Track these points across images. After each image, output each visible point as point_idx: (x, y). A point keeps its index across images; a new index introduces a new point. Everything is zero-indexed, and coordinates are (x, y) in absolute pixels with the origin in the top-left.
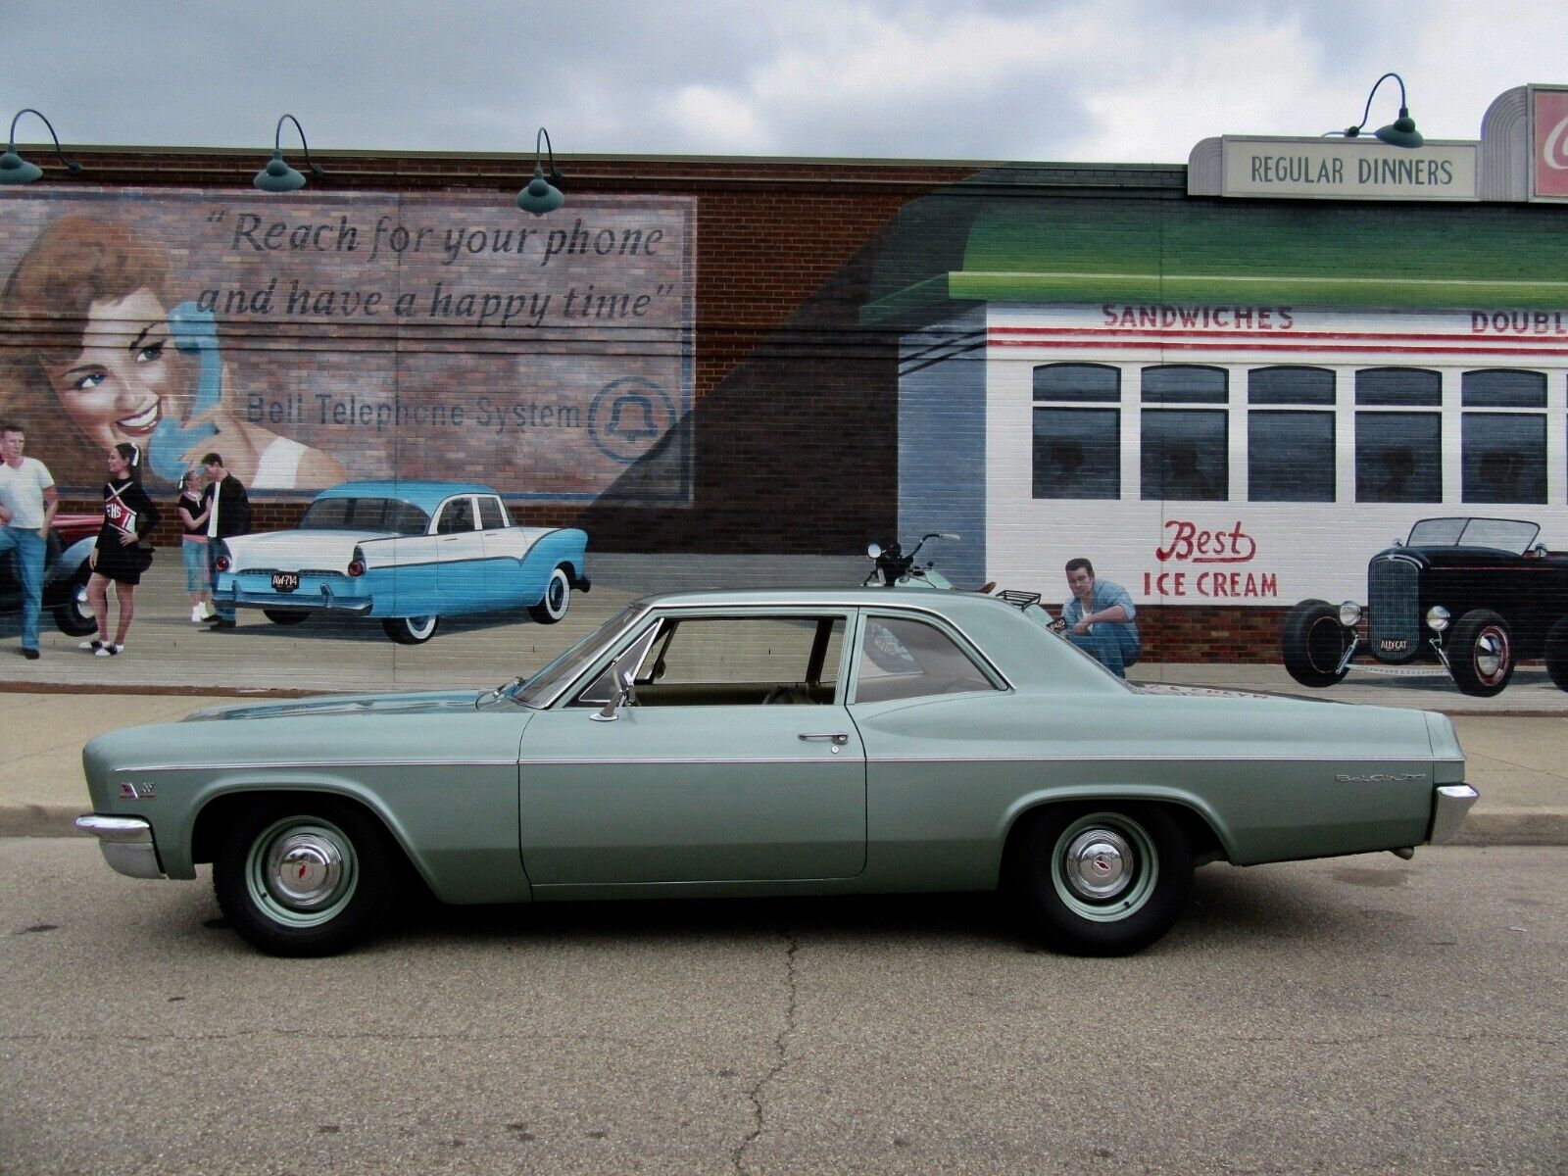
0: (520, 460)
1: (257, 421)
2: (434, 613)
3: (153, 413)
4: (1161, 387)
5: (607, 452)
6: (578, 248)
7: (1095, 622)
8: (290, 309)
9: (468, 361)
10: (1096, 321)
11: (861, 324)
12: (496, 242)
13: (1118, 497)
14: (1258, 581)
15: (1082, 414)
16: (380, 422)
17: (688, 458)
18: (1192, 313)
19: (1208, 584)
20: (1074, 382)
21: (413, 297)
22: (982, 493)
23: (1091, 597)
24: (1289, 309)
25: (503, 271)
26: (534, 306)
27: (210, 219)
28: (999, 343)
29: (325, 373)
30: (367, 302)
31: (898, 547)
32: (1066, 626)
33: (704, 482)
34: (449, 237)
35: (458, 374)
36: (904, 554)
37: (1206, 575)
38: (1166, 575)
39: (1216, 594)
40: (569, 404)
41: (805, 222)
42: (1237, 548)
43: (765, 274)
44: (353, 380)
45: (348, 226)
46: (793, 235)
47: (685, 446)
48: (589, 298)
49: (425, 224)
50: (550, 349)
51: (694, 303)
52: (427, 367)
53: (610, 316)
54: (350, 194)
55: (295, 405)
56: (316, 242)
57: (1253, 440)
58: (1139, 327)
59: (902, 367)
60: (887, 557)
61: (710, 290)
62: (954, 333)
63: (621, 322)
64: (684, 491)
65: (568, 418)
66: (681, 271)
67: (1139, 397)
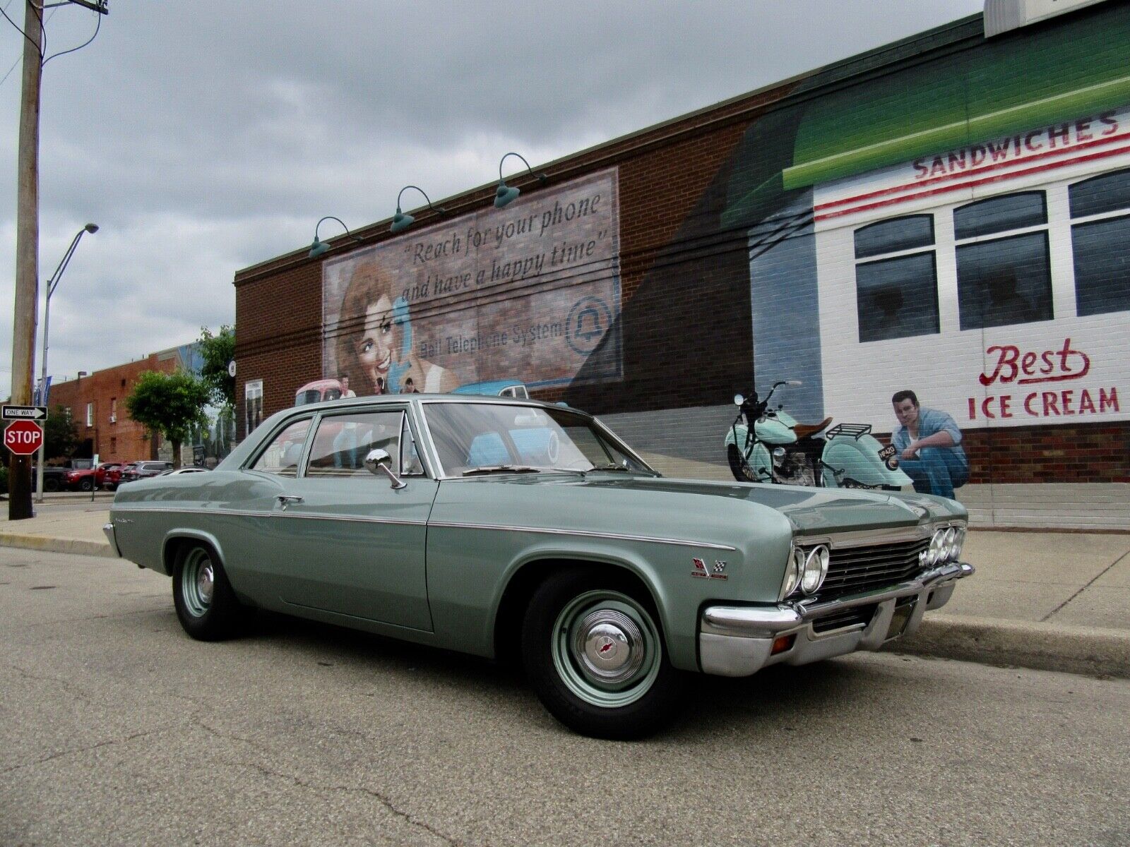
0: (534, 362)
1: (424, 357)
3: (388, 361)
4: (973, 223)
5: (576, 349)
6: (557, 220)
7: (922, 447)
8: (435, 293)
9: (508, 304)
10: (909, 176)
11: (723, 226)
12: (519, 228)
13: (937, 331)
14: (1096, 398)
15: (900, 263)
16: (472, 349)
17: (619, 347)
18: (1002, 146)
19: (1037, 404)
20: (891, 235)
21: (484, 271)
22: (818, 345)
23: (917, 425)
24: (1113, 113)
25: (522, 245)
26: (537, 262)
27: (405, 251)
28: (824, 217)
29: (449, 325)
30: (465, 280)
31: (755, 395)
32: (896, 452)
33: (629, 362)
34: (498, 231)
36: (760, 400)
37: (1034, 395)
38: (991, 399)
39: (1046, 413)
40: (556, 321)
41: (683, 162)
42: (1067, 365)
43: (659, 207)
44: (460, 326)
45: (456, 238)
46: (674, 174)
47: (617, 338)
48: (563, 251)
49: (487, 227)
50: (545, 288)
51: (619, 239)
52: (491, 311)
53: (575, 260)
54: (457, 220)
55: (438, 345)
56: (444, 251)
57: (1080, 255)
58: (949, 173)
59: (752, 254)
60: (748, 403)
61: (628, 227)
62: (788, 218)
63: (580, 262)
64: (618, 369)
65: (556, 331)
66: (611, 219)
67: (953, 235)
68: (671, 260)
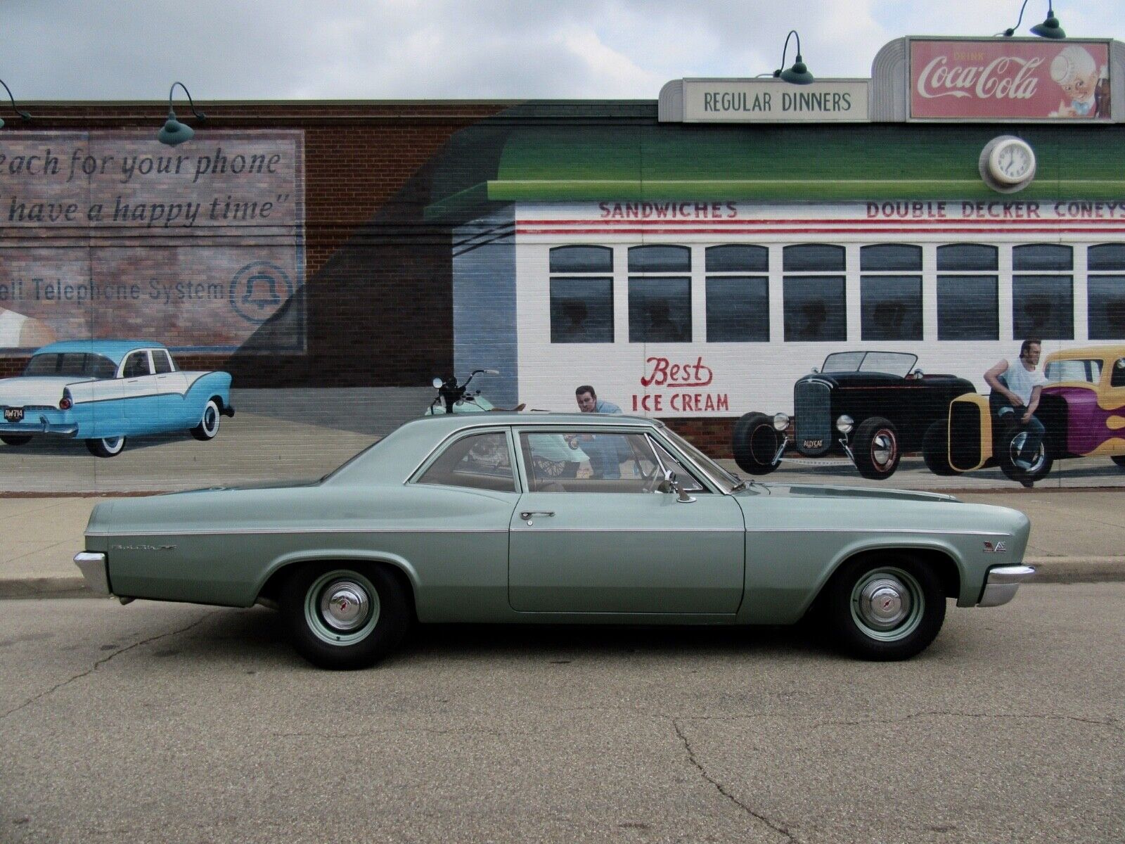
0: (181, 323)
2: (123, 434)
4: (642, 261)
5: (244, 316)
6: (219, 169)
8: (11, 218)
9: (141, 252)
10: (595, 214)
11: (426, 219)
12: (160, 166)
13: (612, 341)
14: (715, 400)
15: (585, 282)
16: (79, 298)
17: (302, 319)
18: (664, 207)
19: (679, 402)
20: (580, 259)
21: (101, 207)
22: (515, 341)
24: (734, 203)
25: (165, 187)
26: (188, 211)
28: (524, 232)
29: (38, 263)
30: (67, 211)
31: (455, 380)
33: (314, 336)
34: (125, 163)
35: (135, 262)
36: (459, 385)
37: (677, 396)
38: (648, 396)
39: (684, 409)
40: (216, 282)
41: (383, 147)
42: (699, 376)
43: (355, 185)
44: (58, 268)
45: (52, 156)
46: (373, 156)
47: (299, 311)
48: (228, 205)
49: (107, 153)
50: (200, 242)
51: (304, 207)
52: (112, 258)
53: (244, 218)
54: (51, 132)
55: (17, 287)
56: (28, 168)
57: (709, 299)
58: (625, 218)
59: (455, 250)
60: (447, 387)
61: (315, 197)
62: (491, 225)
63: (254, 222)
64: (300, 342)
65: (215, 292)
66: (294, 185)
67: (626, 268)
68: (368, 241)
